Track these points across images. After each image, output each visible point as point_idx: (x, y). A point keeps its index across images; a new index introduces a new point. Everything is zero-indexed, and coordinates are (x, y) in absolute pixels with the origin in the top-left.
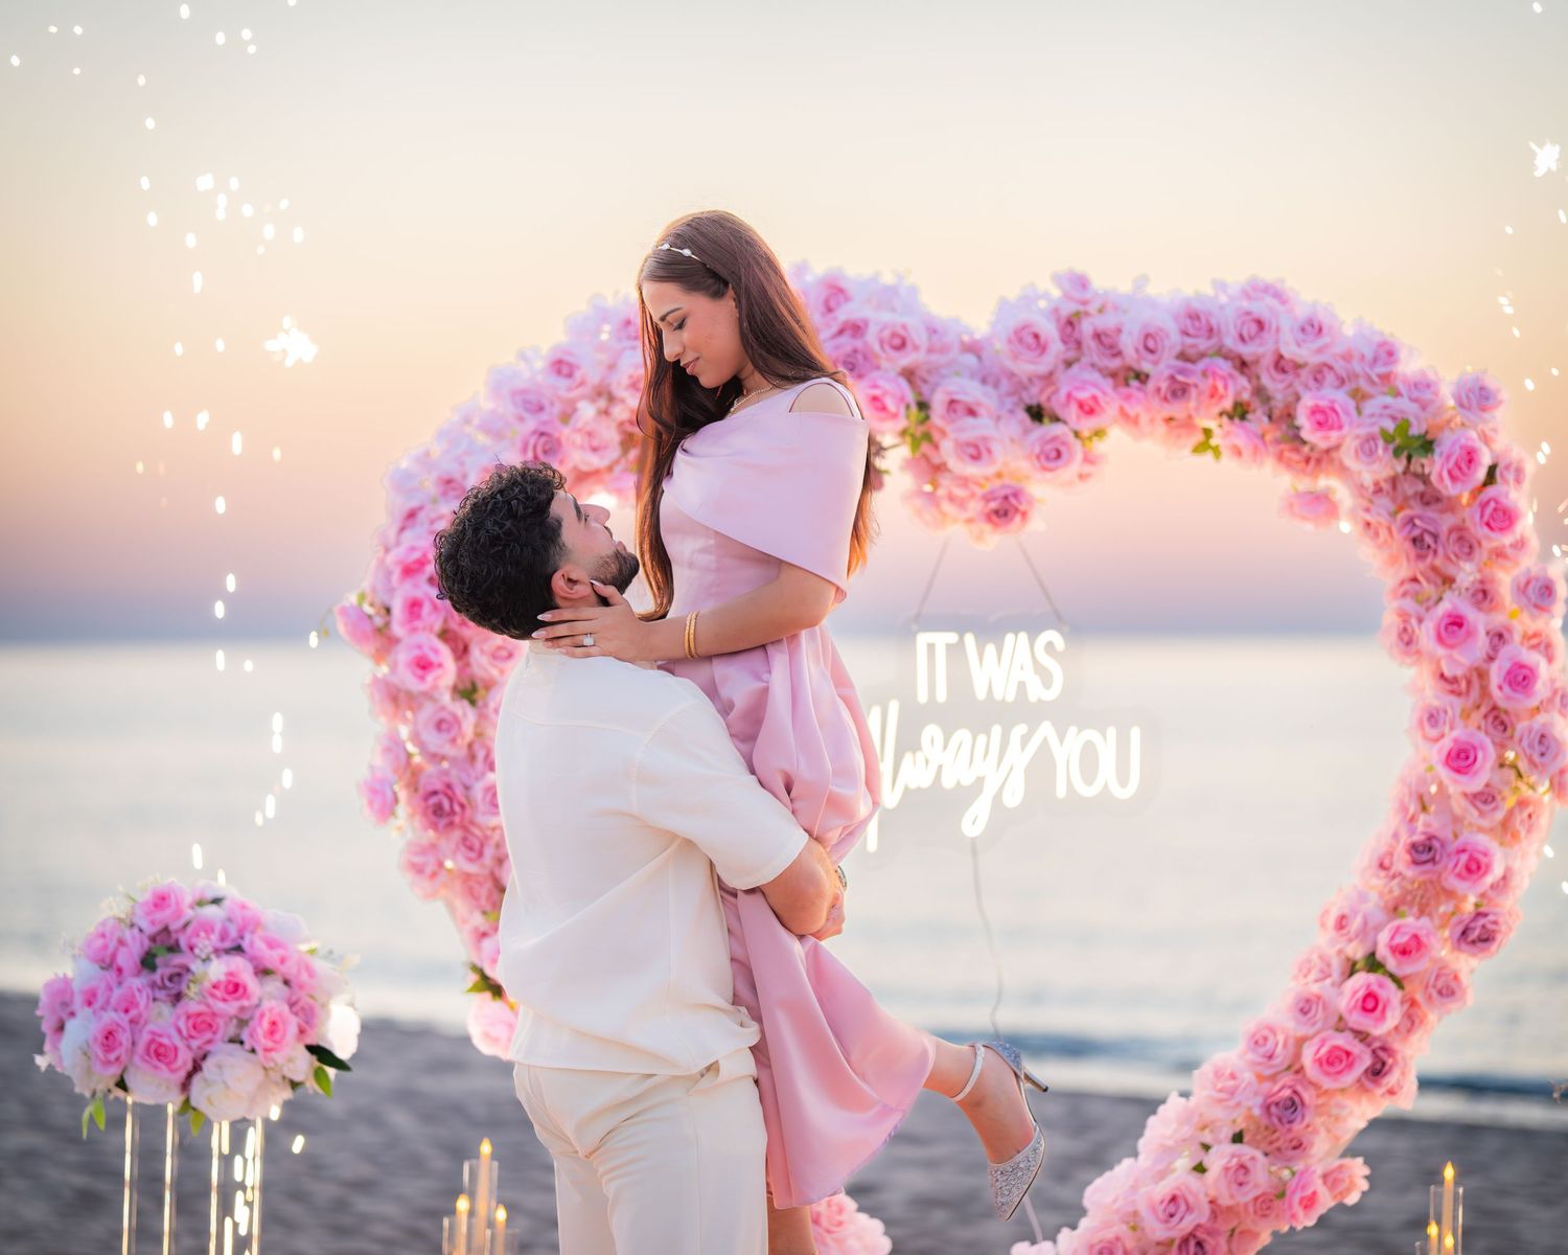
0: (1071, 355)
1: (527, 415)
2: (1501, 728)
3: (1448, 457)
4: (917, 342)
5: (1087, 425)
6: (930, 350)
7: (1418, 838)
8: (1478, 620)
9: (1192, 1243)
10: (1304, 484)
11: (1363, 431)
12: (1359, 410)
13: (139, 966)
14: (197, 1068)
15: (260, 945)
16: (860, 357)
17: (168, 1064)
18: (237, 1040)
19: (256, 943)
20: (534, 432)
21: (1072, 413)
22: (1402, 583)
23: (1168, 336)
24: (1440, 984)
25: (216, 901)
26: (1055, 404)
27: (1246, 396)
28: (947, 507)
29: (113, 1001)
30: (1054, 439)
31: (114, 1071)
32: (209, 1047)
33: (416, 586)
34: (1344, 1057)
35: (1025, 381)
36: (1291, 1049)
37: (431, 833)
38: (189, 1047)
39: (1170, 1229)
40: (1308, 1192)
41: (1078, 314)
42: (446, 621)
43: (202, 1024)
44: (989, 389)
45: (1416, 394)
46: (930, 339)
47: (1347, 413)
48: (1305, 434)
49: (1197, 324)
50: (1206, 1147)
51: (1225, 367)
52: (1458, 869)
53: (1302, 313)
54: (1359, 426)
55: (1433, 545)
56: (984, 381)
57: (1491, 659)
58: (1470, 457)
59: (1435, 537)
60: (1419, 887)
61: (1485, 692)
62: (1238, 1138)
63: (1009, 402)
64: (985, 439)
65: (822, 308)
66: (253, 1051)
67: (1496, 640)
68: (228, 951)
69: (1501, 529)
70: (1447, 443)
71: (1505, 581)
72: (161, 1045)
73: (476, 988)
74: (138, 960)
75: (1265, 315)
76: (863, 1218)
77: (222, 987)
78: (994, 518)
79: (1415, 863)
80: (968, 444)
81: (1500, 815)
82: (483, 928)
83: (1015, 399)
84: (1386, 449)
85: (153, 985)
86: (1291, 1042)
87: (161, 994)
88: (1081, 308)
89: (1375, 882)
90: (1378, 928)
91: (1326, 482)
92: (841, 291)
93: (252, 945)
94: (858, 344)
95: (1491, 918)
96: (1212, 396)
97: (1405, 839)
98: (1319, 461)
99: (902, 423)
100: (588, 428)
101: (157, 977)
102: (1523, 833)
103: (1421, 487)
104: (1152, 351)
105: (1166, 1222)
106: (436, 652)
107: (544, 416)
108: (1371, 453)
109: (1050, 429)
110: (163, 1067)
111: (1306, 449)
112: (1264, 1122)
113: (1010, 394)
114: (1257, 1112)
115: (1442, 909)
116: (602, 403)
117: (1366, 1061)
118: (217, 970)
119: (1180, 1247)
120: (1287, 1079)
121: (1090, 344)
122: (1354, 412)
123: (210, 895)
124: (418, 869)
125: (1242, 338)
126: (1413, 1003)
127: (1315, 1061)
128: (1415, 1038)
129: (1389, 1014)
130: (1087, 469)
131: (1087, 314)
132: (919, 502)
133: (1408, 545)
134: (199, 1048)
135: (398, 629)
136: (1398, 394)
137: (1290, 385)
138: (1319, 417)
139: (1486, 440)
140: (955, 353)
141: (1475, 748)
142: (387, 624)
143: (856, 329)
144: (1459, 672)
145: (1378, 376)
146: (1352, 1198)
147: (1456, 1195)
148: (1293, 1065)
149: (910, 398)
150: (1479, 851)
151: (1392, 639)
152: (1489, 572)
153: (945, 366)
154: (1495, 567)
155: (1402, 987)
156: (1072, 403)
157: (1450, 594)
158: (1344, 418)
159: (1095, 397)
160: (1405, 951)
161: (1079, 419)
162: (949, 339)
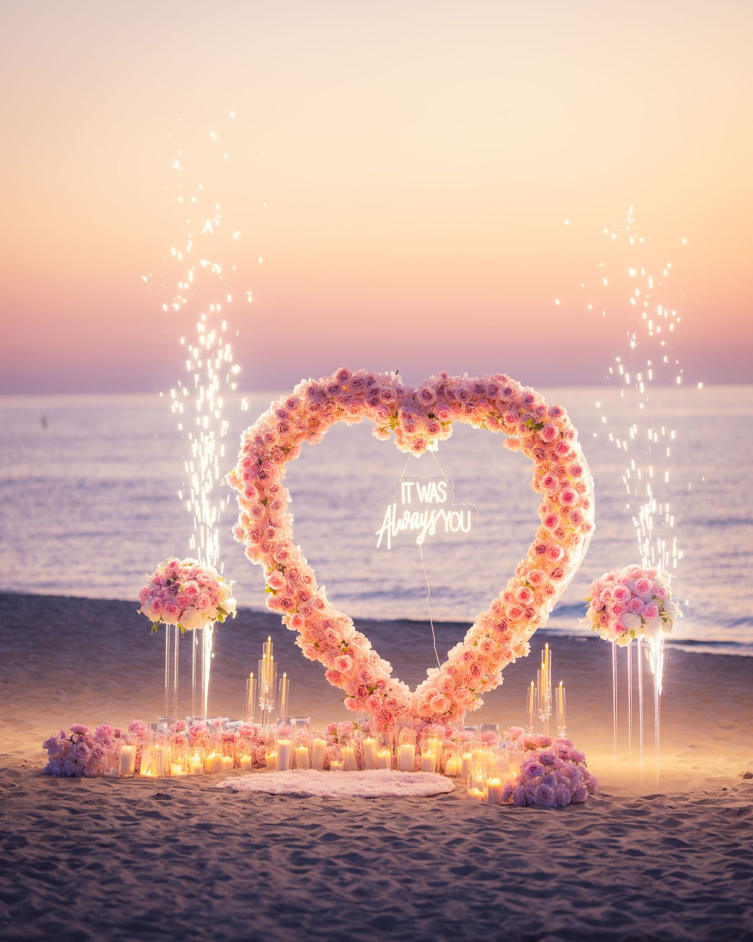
0: (440, 398)
2: (566, 512)
3: (545, 431)
4: (394, 395)
5: (444, 420)
6: (399, 398)
7: (538, 545)
8: (556, 479)
9: (473, 667)
11: (521, 423)
12: (520, 416)
13: (166, 584)
14: (182, 614)
18: (193, 606)
19: (200, 577)
20: (280, 424)
21: (439, 417)
22: (538, 468)
23: (468, 392)
24: (547, 589)
25: (190, 565)
27: (492, 411)
28: (404, 445)
29: (158, 594)
30: (435, 425)
32: (185, 608)
34: (518, 611)
35: (428, 407)
37: (254, 544)
38: (180, 608)
40: (508, 652)
41: (443, 386)
42: (257, 480)
43: (183, 601)
45: (538, 411)
46: (398, 394)
48: (505, 423)
49: (478, 388)
50: (479, 638)
52: (550, 555)
53: (506, 386)
55: (542, 458)
56: (415, 408)
58: (551, 432)
59: (543, 455)
60: (541, 560)
62: (488, 636)
64: (412, 425)
65: (367, 385)
66: (198, 609)
67: (564, 485)
68: (192, 580)
69: (564, 452)
71: (568, 466)
72: (172, 607)
74: (166, 582)
75: (497, 386)
76: (383, 661)
77: (189, 590)
78: (417, 447)
79: (538, 553)
80: (407, 427)
81: (565, 539)
82: (269, 573)
83: (424, 412)
84: (528, 428)
85: (170, 589)
87: (171, 592)
88: (444, 384)
92: (372, 379)
93: (199, 577)
94: (376, 397)
95: (560, 569)
96: (481, 411)
97: (535, 546)
99: (388, 421)
100: (298, 421)
101: (171, 587)
102: (574, 544)
103: (540, 440)
104: (464, 398)
105: (465, 661)
106: (254, 489)
108: (523, 429)
109: (433, 421)
111: (508, 427)
113: (423, 410)
115: (547, 567)
116: (303, 415)
117: (524, 613)
118: (188, 585)
119: (469, 668)
120: (502, 618)
121: (446, 395)
122: (518, 417)
124: (250, 555)
125: (491, 394)
126: (541, 595)
127: (508, 612)
128: (543, 606)
129: (529, 599)
130: (445, 433)
131: (447, 385)
133: (536, 457)
134: (183, 608)
135: (242, 482)
136: (534, 412)
137: (505, 408)
138: (509, 419)
139: (560, 425)
140: (406, 398)
141: (553, 519)
142: (239, 481)
143: (375, 392)
144: (551, 496)
145: (527, 405)
146: (526, 655)
147: (549, 652)
148: (505, 614)
149: (390, 413)
150: (555, 550)
151: (534, 485)
152: (563, 465)
153: (403, 402)
154: (564, 463)
155: (535, 591)
156: (439, 414)
157: (549, 472)
158: (515, 419)
159: (445, 412)
160: (535, 580)
161: (441, 418)
162: (405, 393)
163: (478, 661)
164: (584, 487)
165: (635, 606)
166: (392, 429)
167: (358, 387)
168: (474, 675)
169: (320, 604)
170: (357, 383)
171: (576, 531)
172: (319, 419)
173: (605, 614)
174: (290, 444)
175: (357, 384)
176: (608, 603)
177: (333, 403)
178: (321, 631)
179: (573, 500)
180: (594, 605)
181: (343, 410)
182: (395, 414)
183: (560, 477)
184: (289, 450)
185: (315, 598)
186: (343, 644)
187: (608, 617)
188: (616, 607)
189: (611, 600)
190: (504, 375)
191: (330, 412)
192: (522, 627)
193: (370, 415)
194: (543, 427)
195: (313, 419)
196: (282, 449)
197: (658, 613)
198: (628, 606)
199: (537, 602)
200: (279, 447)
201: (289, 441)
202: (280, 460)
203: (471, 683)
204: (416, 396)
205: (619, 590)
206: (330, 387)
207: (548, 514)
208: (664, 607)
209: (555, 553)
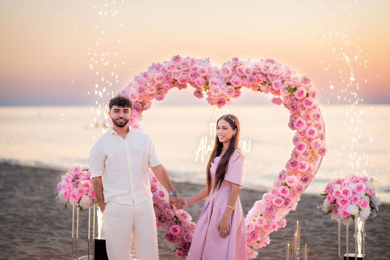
0: (233, 73)
1: (138, 84)
2: (310, 141)
3: (298, 92)
4: (206, 71)
6: (209, 72)
7: (293, 161)
8: (304, 121)
9: (252, 234)
11: (283, 88)
13: (72, 181)
14: (80, 199)
16: (196, 74)
17: (75, 198)
18: (87, 195)
20: (139, 88)
21: (233, 84)
22: (293, 115)
23: (251, 70)
24: (298, 188)
26: (231, 82)
27: (265, 81)
29: (67, 187)
30: (230, 89)
31: (67, 199)
32: (82, 196)
34: (279, 201)
35: (226, 78)
36: (271, 199)
38: (79, 196)
39: (248, 231)
40: (273, 225)
41: (236, 66)
43: (81, 191)
44: (220, 80)
45: (294, 81)
46: (209, 71)
47: (280, 85)
48: (274, 88)
49: (257, 67)
50: (256, 216)
51: (261, 75)
52: (300, 167)
53: (274, 65)
54: (283, 86)
55: (296, 108)
56: (219, 79)
57: (307, 129)
58: (302, 92)
59: (297, 107)
60: (294, 171)
62: (261, 215)
63: (223, 82)
64: (217, 89)
65: (191, 65)
66: (90, 196)
67: (309, 125)
68: (87, 179)
69: (309, 105)
70: (299, 89)
71: (311, 114)
72: (74, 195)
74: (72, 180)
75: (269, 66)
77: (84, 185)
78: (219, 103)
79: (292, 166)
80: (214, 90)
81: (309, 157)
83: (225, 81)
84: (287, 91)
85: (74, 185)
87: (75, 186)
88: (236, 65)
89: (287, 169)
92: (194, 62)
94: (195, 72)
95: (307, 176)
96: (259, 81)
97: (291, 162)
98: (278, 92)
99: (203, 86)
100: (150, 87)
101: (74, 183)
102: (314, 160)
103: (295, 98)
104: (248, 73)
105: (248, 230)
107: (142, 85)
108: (285, 91)
109: (230, 87)
110: (74, 199)
111: (275, 91)
112: (266, 213)
113: (224, 80)
114: (264, 210)
115: (298, 174)
116: (153, 82)
117: (284, 202)
118: (84, 182)
119: (250, 234)
120: (270, 205)
121: (238, 71)
122: (281, 84)
123: (86, 169)
125: (265, 70)
126: (293, 192)
127: (275, 202)
128: (295, 197)
129: (288, 193)
130: (237, 94)
131: (238, 66)
132: (208, 100)
133: (292, 108)
134: (81, 196)
136: (291, 81)
137: (273, 79)
138: (276, 85)
139: (307, 89)
140: (214, 73)
141: (303, 145)
143: (195, 69)
144: (301, 131)
145: (287, 77)
146: (284, 226)
147: (299, 226)
148: (272, 202)
149: (204, 81)
150: (303, 164)
151: (290, 125)
152: (308, 113)
153: (212, 75)
154: (309, 112)
155: (291, 189)
156: (233, 82)
157: (299, 117)
158: (279, 85)
159: (237, 81)
160: (290, 182)
161: (235, 85)
162: (213, 71)
163: (256, 230)
164: (320, 126)
165: (355, 200)
166: (205, 91)
167: (186, 67)
168: (253, 239)
169: (161, 194)
170: (185, 64)
171: (316, 154)
172: (162, 86)
173: (336, 205)
174: (145, 100)
176: (337, 198)
177: (170, 76)
178: (162, 210)
179: (315, 134)
180: (328, 199)
181: (176, 81)
182: (207, 83)
183: (306, 120)
184: (144, 104)
185: (159, 191)
186: (175, 218)
187: (338, 206)
188: (343, 200)
189: (340, 196)
191: (168, 81)
192: (282, 210)
193: (192, 83)
194: (296, 90)
195: (159, 85)
196: (141, 103)
197: (368, 204)
198: (350, 200)
199: (291, 195)
200: (139, 102)
201: (145, 98)
202: (139, 110)
203: (251, 243)
204: (219, 72)
205: (346, 190)
206: (169, 66)
207: (299, 143)
208: (372, 200)
209: (303, 166)
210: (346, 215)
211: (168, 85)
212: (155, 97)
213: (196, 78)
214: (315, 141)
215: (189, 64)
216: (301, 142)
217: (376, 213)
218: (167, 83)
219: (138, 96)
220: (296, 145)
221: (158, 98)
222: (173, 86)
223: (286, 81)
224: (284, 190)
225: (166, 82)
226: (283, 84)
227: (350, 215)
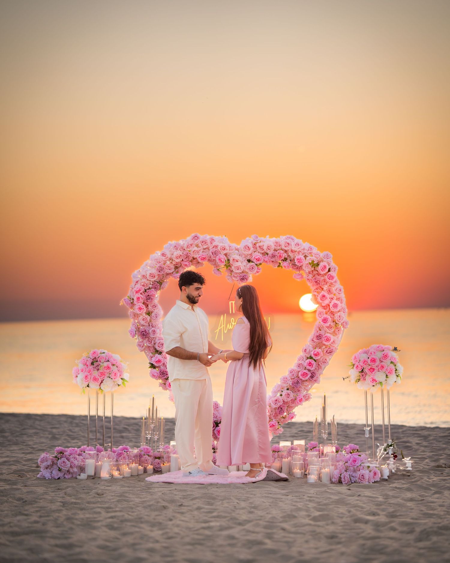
0: (255, 250)
1: (157, 263)
2: (333, 315)
3: (321, 267)
4: (227, 249)
6: (229, 250)
7: (318, 335)
8: (328, 296)
9: (280, 408)
10: (298, 272)
11: (306, 263)
12: (305, 259)
14: (102, 382)
15: (112, 360)
16: (217, 252)
18: (109, 377)
20: (159, 267)
21: (255, 261)
23: (272, 246)
24: (323, 361)
25: (103, 353)
26: (252, 259)
27: (286, 257)
28: (233, 278)
29: (86, 371)
30: (252, 265)
31: (87, 383)
32: (104, 378)
33: (138, 295)
34: (306, 374)
35: (246, 255)
36: (297, 373)
37: (142, 339)
38: (100, 378)
40: (300, 398)
41: (256, 242)
42: (144, 301)
43: (103, 374)
44: (240, 257)
45: (316, 256)
46: (229, 248)
48: (296, 264)
49: (277, 244)
50: (282, 391)
51: (282, 252)
52: (325, 340)
53: (296, 242)
55: (319, 283)
56: (239, 255)
57: (331, 302)
58: (325, 267)
59: (320, 281)
60: (319, 344)
61: (330, 309)
62: (288, 389)
63: (244, 259)
64: (239, 266)
65: (210, 243)
67: (331, 299)
68: (106, 361)
69: (331, 280)
70: (322, 264)
71: (333, 289)
72: (95, 378)
73: (150, 367)
74: (90, 363)
75: (289, 242)
77: (106, 368)
78: (242, 280)
79: (318, 339)
80: (236, 267)
81: (333, 330)
82: (152, 356)
84: (310, 266)
85: (94, 368)
86: (297, 372)
87: (95, 369)
88: (257, 242)
89: (312, 343)
90: (312, 351)
91: (301, 272)
92: (213, 240)
94: (217, 249)
95: (331, 349)
96: (280, 257)
97: (316, 335)
98: (299, 268)
99: (225, 263)
100: (169, 266)
101: (94, 366)
102: (337, 333)
103: (317, 272)
104: (269, 249)
105: (275, 405)
106: (143, 306)
107: (160, 264)
108: (308, 267)
109: (251, 264)
111: (297, 266)
112: (292, 386)
113: (244, 257)
114: (291, 384)
115: (323, 347)
116: (171, 261)
117: (310, 375)
118: (106, 364)
119: (278, 409)
120: (296, 378)
124: (140, 345)
125: (285, 246)
126: (319, 365)
127: (301, 375)
128: (320, 371)
129: (313, 366)
130: (258, 271)
133: (315, 283)
135: (135, 302)
136: (313, 256)
137: (294, 255)
138: (299, 260)
139: (328, 264)
140: (234, 250)
141: (327, 319)
142: (133, 302)
143: (216, 247)
144: (325, 305)
145: (309, 253)
148: (298, 376)
149: (226, 259)
150: (328, 337)
153: (233, 253)
154: (331, 286)
155: (316, 362)
156: (255, 259)
157: (322, 291)
158: (303, 261)
159: (259, 258)
160: (316, 355)
161: (256, 262)
162: (233, 248)
163: (283, 405)
165: (382, 368)
167: (205, 245)
168: (280, 413)
172: (180, 264)
173: (364, 373)
174: (163, 279)
175: (204, 243)
176: (365, 366)
177: (190, 254)
179: (338, 307)
180: (356, 368)
181: (196, 259)
182: (228, 260)
183: (329, 294)
184: (162, 283)
187: (366, 374)
189: (368, 364)
190: (293, 236)
191: (187, 260)
194: (319, 264)
195: (177, 263)
197: (394, 372)
198: (378, 367)
199: (316, 368)
200: (157, 282)
201: (162, 277)
202: (157, 289)
203: (277, 418)
204: (239, 249)
205: (373, 358)
206: (188, 244)
207: (323, 316)
208: (397, 368)
209: (328, 339)
210: (375, 381)
211: (187, 263)
212: (173, 276)
213: (217, 255)
214: (338, 314)
215: (208, 242)
216: (325, 316)
217: (400, 380)
218: (185, 262)
219: (157, 275)
220: (321, 318)
221: (177, 277)
222: (192, 265)
223: (308, 257)
224: (310, 363)
225: (186, 260)
226: (306, 260)
227: (378, 382)
